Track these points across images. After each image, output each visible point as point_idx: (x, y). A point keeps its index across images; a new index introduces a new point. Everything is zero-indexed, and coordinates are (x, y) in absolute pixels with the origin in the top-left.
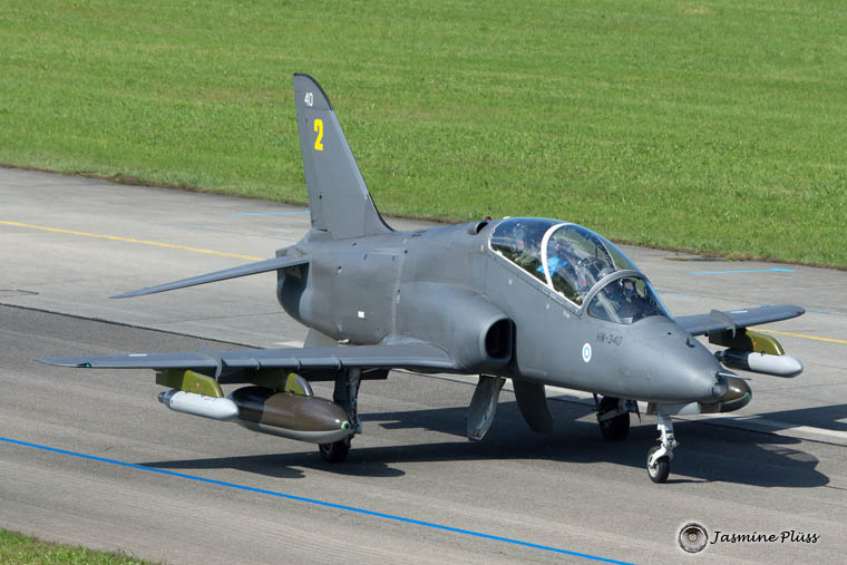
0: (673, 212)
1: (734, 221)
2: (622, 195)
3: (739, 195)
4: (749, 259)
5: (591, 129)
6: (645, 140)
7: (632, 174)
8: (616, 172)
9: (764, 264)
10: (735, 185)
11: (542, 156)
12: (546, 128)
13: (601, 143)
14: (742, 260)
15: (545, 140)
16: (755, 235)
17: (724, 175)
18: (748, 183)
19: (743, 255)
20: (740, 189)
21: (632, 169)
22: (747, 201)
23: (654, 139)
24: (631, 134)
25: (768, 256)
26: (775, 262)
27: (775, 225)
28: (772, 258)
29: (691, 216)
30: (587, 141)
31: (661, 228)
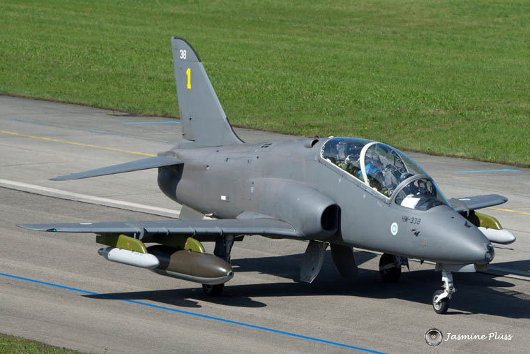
0: (112, 88)
1: (147, 94)
2: (82, 77)
3: (150, 78)
4: (156, 116)
5: (64, 38)
6: (95, 46)
7: (89, 65)
8: (79, 64)
9: (164, 118)
10: (147, 72)
11: (36, 54)
12: (38, 37)
13: (70, 47)
14: (151, 116)
15: (37, 44)
16: (159, 102)
17: (142, 67)
18: (155, 71)
19: (152, 113)
20: (150, 75)
21: (87, 63)
22: (155, 82)
23: (101, 45)
24: (87, 42)
25: (166, 114)
26: (170, 117)
27: (170, 96)
28: (169, 115)
29: (122, 90)
30: (62, 45)
31: (105, 97)
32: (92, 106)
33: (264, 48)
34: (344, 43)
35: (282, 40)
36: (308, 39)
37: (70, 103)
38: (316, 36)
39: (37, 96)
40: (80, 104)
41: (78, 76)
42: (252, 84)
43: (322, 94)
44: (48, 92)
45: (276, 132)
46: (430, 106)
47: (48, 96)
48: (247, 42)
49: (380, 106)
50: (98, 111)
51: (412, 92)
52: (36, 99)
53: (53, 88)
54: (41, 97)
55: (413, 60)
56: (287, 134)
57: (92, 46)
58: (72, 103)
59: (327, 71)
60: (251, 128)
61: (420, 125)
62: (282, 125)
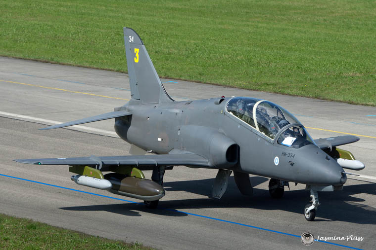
32: (117, 71)
33: (235, 32)
34: (291, 28)
35: (248, 26)
36: (265, 25)
37: (101, 69)
38: (271, 23)
39: (79, 65)
40: (109, 70)
41: (107, 51)
42: (227, 56)
43: (275, 63)
44: (87, 62)
45: (243, 89)
46: (350, 71)
47: (87, 65)
48: (223, 27)
49: (315, 70)
50: (121, 74)
51: (337, 61)
52: (79, 66)
53: (90, 59)
54: (82, 65)
55: (338, 39)
56: (251, 90)
57: (117, 30)
58: (104, 69)
59: (279, 47)
60: (226, 86)
61: (343, 83)
62: (248, 83)
